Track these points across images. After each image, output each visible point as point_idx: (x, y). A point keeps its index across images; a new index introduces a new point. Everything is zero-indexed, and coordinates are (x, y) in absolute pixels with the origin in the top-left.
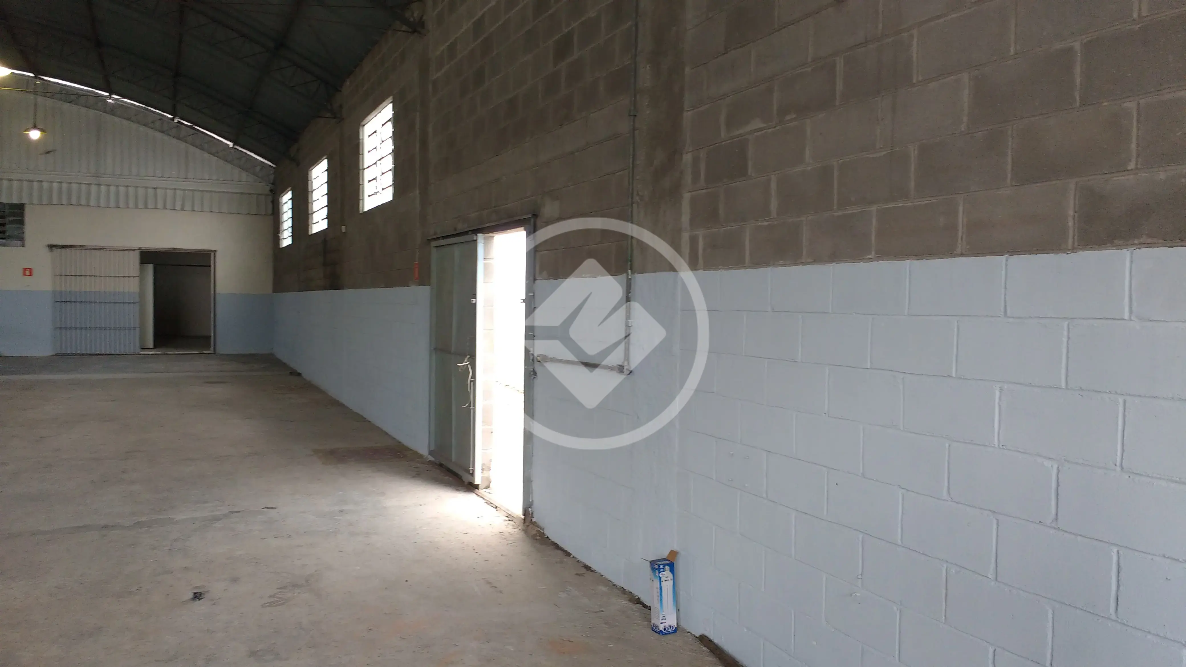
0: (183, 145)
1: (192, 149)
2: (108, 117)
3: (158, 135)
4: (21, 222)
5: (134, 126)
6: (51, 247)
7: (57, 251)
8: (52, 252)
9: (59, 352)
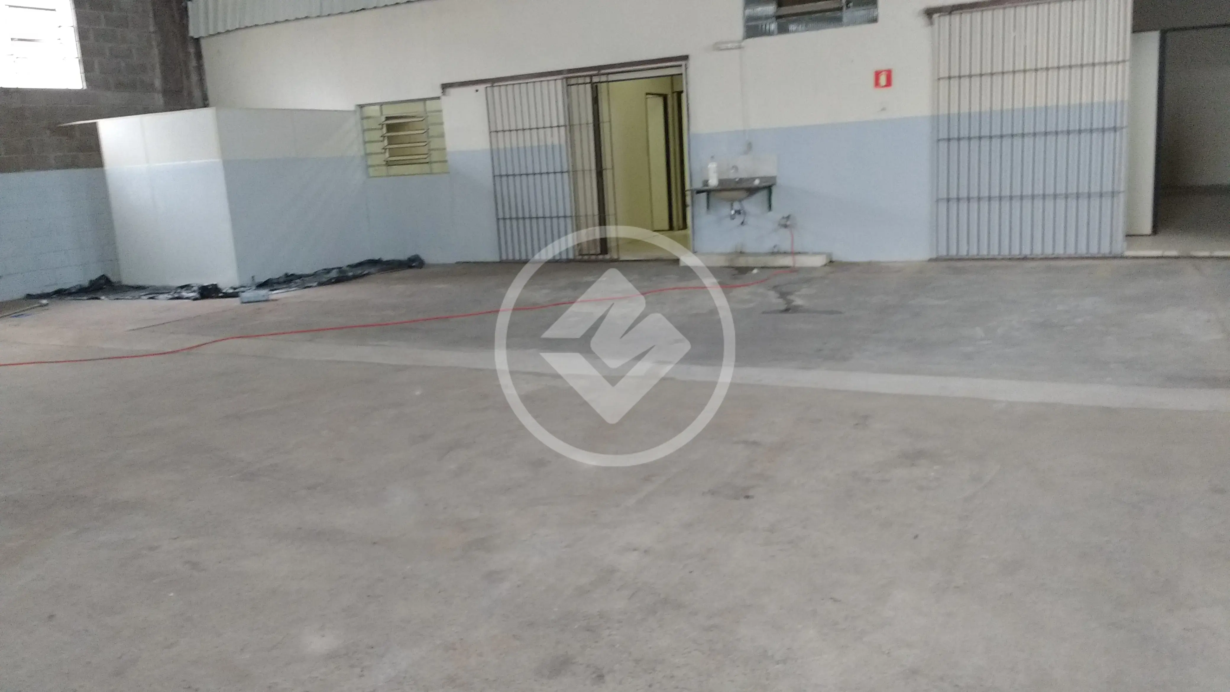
6: (930, 13)
8: (932, 24)
9: (943, 252)
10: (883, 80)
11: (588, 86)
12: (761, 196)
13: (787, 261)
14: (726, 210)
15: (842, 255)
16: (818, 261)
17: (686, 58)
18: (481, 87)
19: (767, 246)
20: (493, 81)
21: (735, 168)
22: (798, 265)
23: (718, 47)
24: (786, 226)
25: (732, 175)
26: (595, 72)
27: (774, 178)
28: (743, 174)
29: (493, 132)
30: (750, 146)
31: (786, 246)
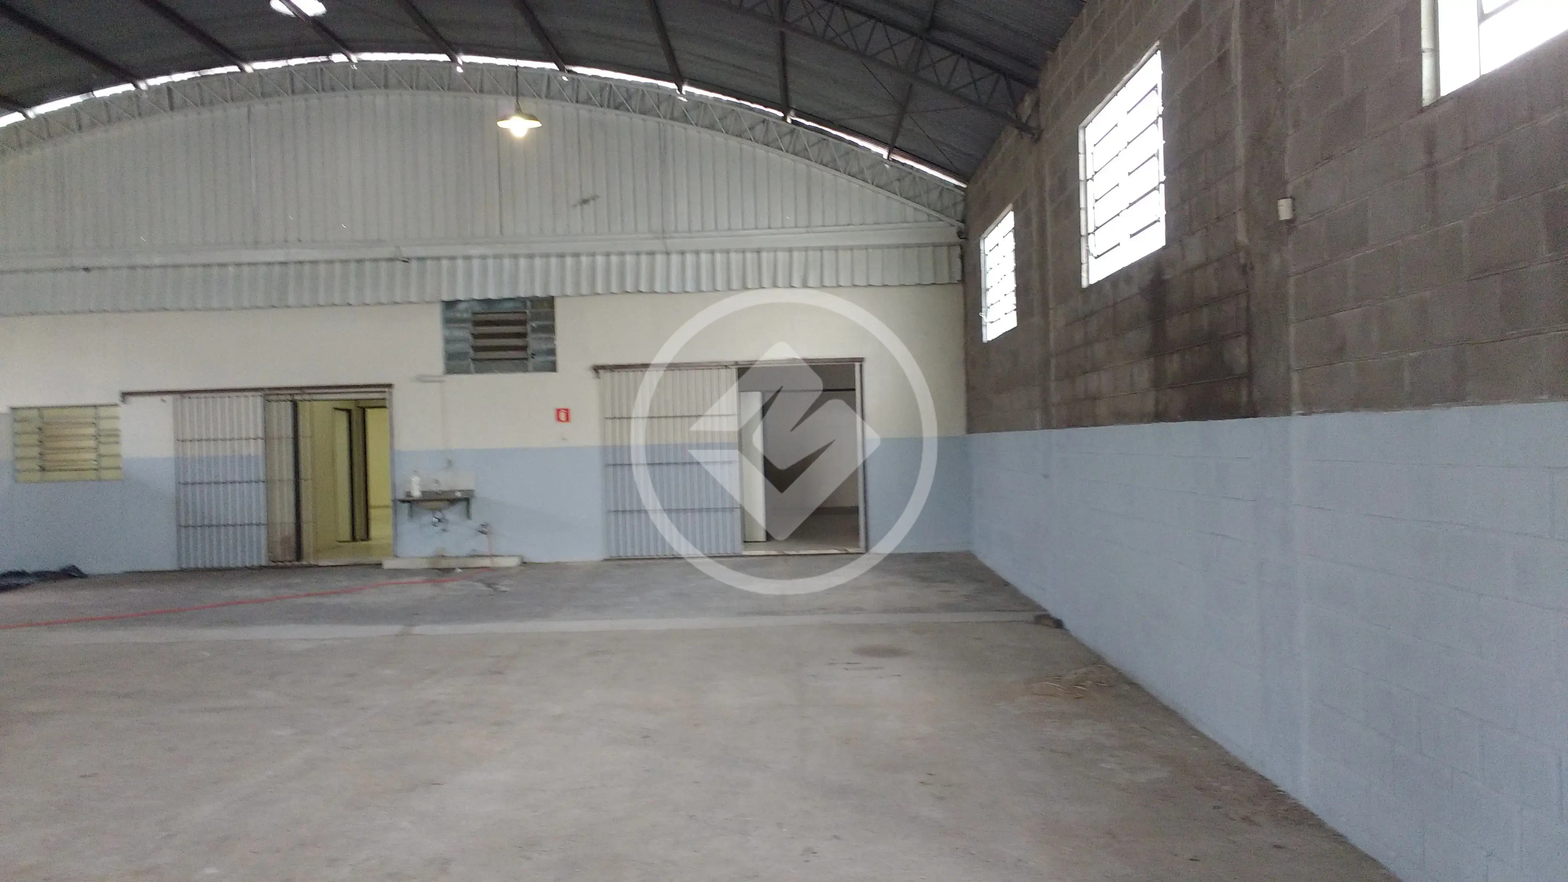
0: (802, 165)
1: (817, 170)
2: (678, 128)
3: (761, 151)
4: (550, 329)
5: (720, 138)
6: (597, 369)
7: (606, 375)
8: (599, 378)
9: (614, 554)
10: (563, 416)
11: (289, 404)
12: (460, 507)
13: (486, 562)
14: (428, 518)
15: (534, 556)
16: (513, 562)
17: (390, 386)
18: (169, 398)
19: (466, 550)
20: (182, 393)
21: (437, 482)
22: (497, 565)
23: (422, 379)
24: (482, 532)
25: (434, 488)
26: (297, 392)
27: (472, 491)
28: (444, 487)
29: (180, 441)
30: (450, 463)
31: (484, 550)
